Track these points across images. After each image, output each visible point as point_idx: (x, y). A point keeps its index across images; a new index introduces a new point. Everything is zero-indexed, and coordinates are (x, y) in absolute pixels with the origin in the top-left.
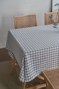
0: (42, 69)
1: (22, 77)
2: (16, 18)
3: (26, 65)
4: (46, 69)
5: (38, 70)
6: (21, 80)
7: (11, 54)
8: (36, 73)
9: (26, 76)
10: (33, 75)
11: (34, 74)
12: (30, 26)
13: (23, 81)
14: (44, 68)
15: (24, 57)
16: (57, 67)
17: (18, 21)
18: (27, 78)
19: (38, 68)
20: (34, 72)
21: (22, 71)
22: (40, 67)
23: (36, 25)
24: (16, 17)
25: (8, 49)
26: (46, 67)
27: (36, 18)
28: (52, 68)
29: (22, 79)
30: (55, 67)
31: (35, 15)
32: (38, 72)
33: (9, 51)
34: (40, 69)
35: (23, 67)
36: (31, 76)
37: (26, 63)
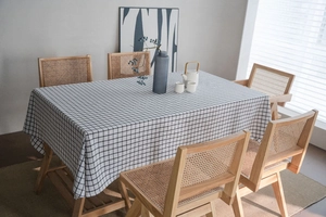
0: (120, 168)
1: (81, 187)
2: (42, 62)
3: (90, 161)
4: (128, 169)
5: (111, 171)
6: (78, 192)
7: (38, 143)
8: (108, 177)
9: (90, 183)
10: (103, 182)
11: (105, 179)
12: (75, 81)
13: (83, 194)
14: (124, 166)
15: (86, 144)
16: (148, 163)
18: (92, 189)
19: (112, 166)
20: (104, 174)
21: (80, 174)
22: (116, 165)
23: (89, 80)
25: (31, 133)
26: (128, 165)
27: (88, 63)
28: (140, 165)
29: (81, 191)
30: (144, 164)
31: (87, 58)
32: (112, 175)
33: (33, 137)
36: (100, 184)
37: (89, 155)
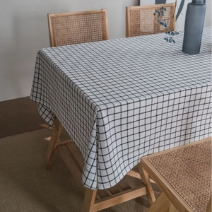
0: (142, 151)
1: (92, 176)
2: (52, 18)
3: (104, 144)
4: (151, 152)
5: (131, 155)
6: (89, 183)
7: (47, 113)
8: (126, 163)
10: (119, 170)
11: (122, 167)
12: (88, 39)
13: (95, 185)
14: (147, 149)
15: (98, 122)
16: (177, 145)
17: (59, 26)
18: (106, 180)
19: (131, 150)
20: (121, 160)
21: (91, 162)
22: (136, 148)
23: (104, 38)
24: (52, 15)
25: (38, 100)
26: (152, 147)
27: (103, 19)
28: (167, 148)
29: (91, 182)
30: (172, 146)
32: (131, 161)
33: (40, 106)
34: (137, 153)
35: (94, 149)
36: (116, 174)
37: (102, 137)
